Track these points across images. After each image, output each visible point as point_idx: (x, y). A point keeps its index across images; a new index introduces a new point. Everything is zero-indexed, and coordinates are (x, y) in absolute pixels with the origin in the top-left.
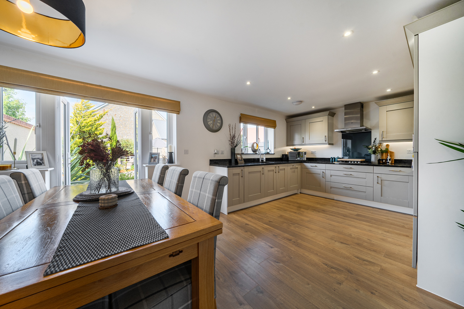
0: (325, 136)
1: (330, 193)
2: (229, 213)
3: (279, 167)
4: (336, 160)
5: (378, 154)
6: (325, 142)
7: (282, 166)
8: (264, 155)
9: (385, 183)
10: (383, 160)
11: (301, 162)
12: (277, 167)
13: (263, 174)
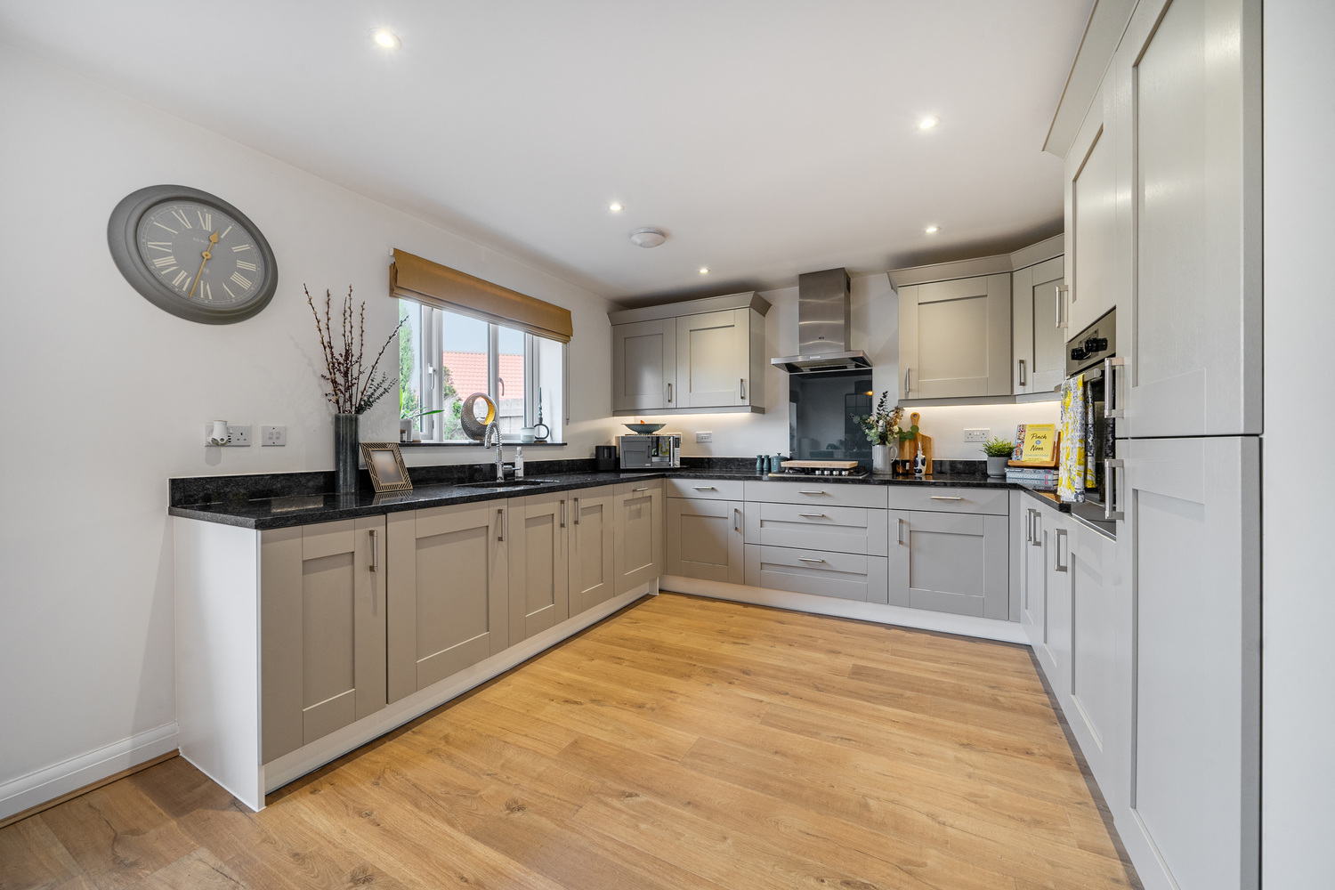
0: (742, 380)
1: (760, 584)
2: (272, 797)
3: (576, 500)
4: (774, 463)
5: (891, 445)
6: (740, 402)
7: (589, 497)
8: (519, 448)
9: (922, 540)
10: (904, 462)
11: (663, 476)
12: (571, 502)
13: (500, 539)
